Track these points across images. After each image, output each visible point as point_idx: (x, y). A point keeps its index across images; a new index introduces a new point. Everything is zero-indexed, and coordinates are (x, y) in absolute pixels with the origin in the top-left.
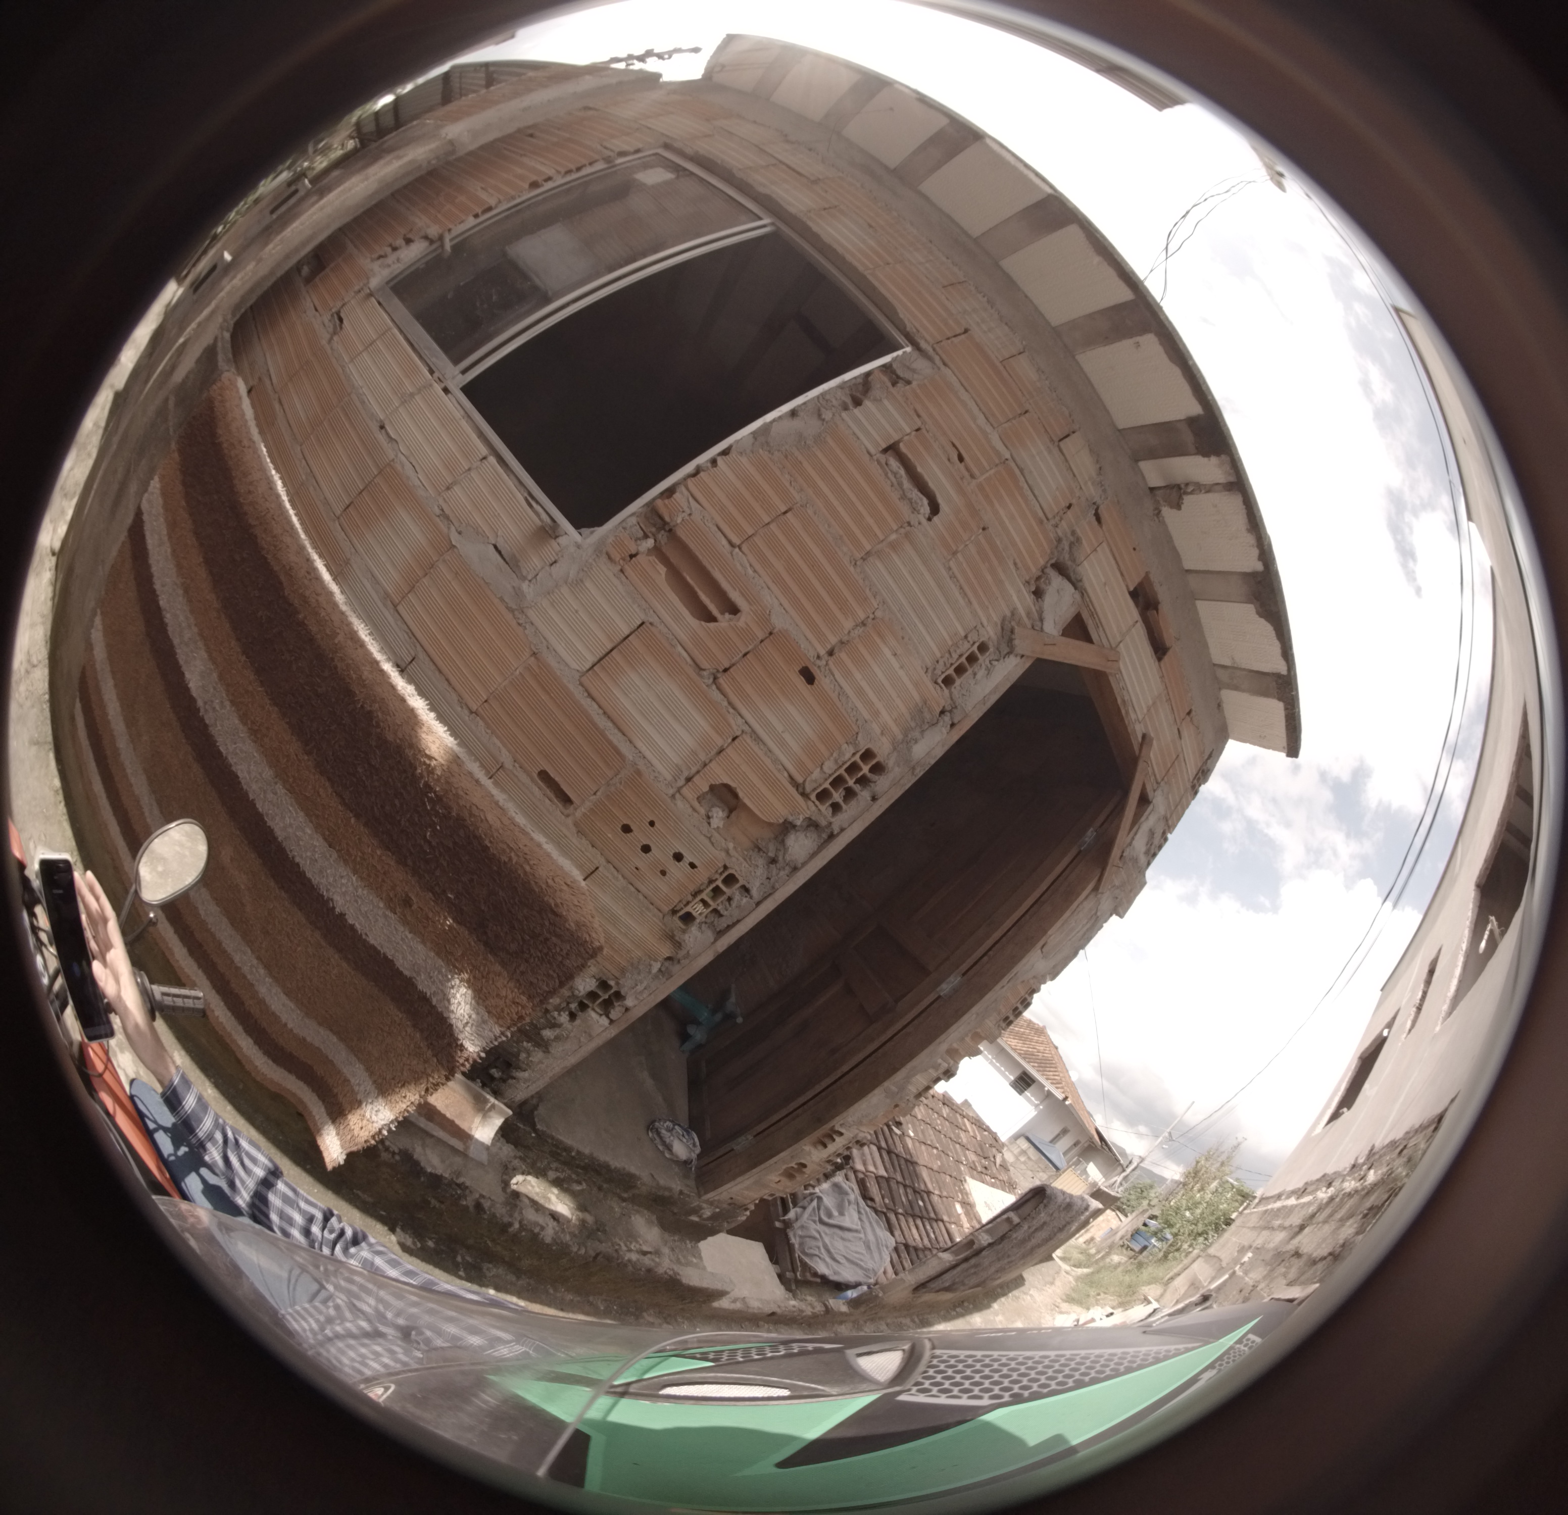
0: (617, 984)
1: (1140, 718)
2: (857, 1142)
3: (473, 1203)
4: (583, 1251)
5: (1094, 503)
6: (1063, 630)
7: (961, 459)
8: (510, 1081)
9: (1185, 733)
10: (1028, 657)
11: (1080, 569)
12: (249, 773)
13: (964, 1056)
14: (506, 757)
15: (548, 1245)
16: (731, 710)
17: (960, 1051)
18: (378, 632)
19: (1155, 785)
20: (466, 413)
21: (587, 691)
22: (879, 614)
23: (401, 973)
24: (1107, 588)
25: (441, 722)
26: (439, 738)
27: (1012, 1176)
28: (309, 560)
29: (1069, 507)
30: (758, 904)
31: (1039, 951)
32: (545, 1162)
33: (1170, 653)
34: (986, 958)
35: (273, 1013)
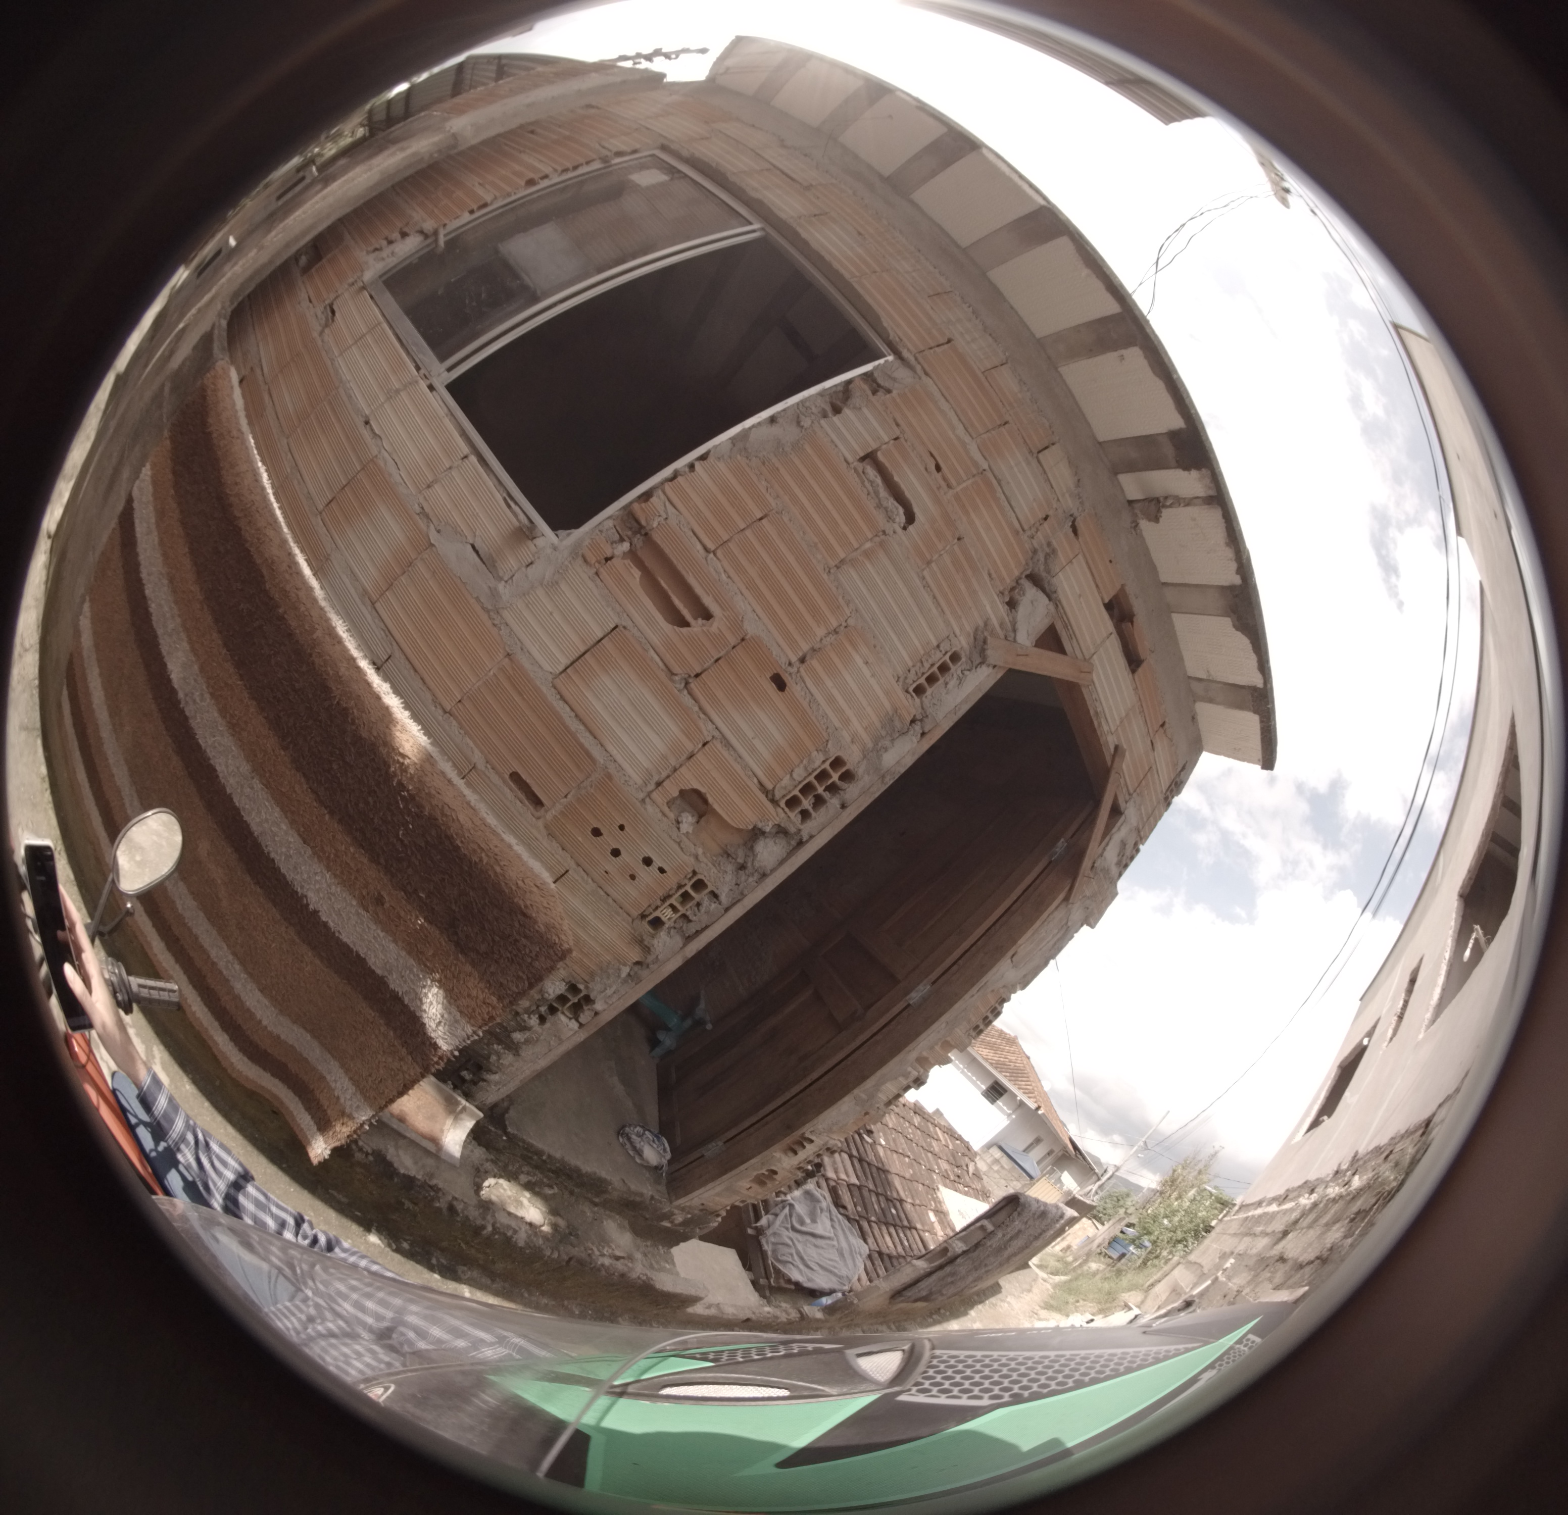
0: (587, 987)
1: (1113, 729)
2: (828, 1149)
3: (446, 1206)
4: (556, 1255)
5: (1071, 515)
6: (1037, 641)
7: (938, 468)
8: (481, 1084)
9: (1158, 746)
10: (1000, 667)
11: (1055, 581)
12: (227, 767)
13: (934, 1065)
14: (478, 758)
15: (521, 1248)
16: (702, 716)
17: (930, 1059)
18: (356, 629)
19: (1127, 797)
20: (449, 410)
21: (559, 693)
22: (851, 622)
23: (373, 972)
24: (1082, 599)
25: (415, 721)
26: (413, 737)
27: (986, 1184)
28: (290, 555)
29: (1046, 518)
30: (727, 910)
31: (1009, 961)
32: (517, 1165)
33: (1144, 665)
34: (955, 968)
35: (248, 1010)
